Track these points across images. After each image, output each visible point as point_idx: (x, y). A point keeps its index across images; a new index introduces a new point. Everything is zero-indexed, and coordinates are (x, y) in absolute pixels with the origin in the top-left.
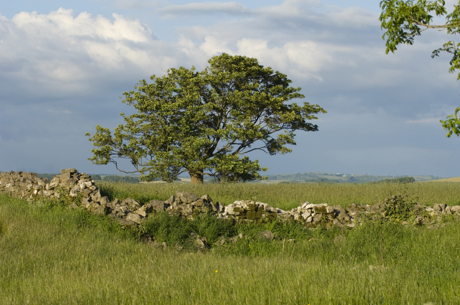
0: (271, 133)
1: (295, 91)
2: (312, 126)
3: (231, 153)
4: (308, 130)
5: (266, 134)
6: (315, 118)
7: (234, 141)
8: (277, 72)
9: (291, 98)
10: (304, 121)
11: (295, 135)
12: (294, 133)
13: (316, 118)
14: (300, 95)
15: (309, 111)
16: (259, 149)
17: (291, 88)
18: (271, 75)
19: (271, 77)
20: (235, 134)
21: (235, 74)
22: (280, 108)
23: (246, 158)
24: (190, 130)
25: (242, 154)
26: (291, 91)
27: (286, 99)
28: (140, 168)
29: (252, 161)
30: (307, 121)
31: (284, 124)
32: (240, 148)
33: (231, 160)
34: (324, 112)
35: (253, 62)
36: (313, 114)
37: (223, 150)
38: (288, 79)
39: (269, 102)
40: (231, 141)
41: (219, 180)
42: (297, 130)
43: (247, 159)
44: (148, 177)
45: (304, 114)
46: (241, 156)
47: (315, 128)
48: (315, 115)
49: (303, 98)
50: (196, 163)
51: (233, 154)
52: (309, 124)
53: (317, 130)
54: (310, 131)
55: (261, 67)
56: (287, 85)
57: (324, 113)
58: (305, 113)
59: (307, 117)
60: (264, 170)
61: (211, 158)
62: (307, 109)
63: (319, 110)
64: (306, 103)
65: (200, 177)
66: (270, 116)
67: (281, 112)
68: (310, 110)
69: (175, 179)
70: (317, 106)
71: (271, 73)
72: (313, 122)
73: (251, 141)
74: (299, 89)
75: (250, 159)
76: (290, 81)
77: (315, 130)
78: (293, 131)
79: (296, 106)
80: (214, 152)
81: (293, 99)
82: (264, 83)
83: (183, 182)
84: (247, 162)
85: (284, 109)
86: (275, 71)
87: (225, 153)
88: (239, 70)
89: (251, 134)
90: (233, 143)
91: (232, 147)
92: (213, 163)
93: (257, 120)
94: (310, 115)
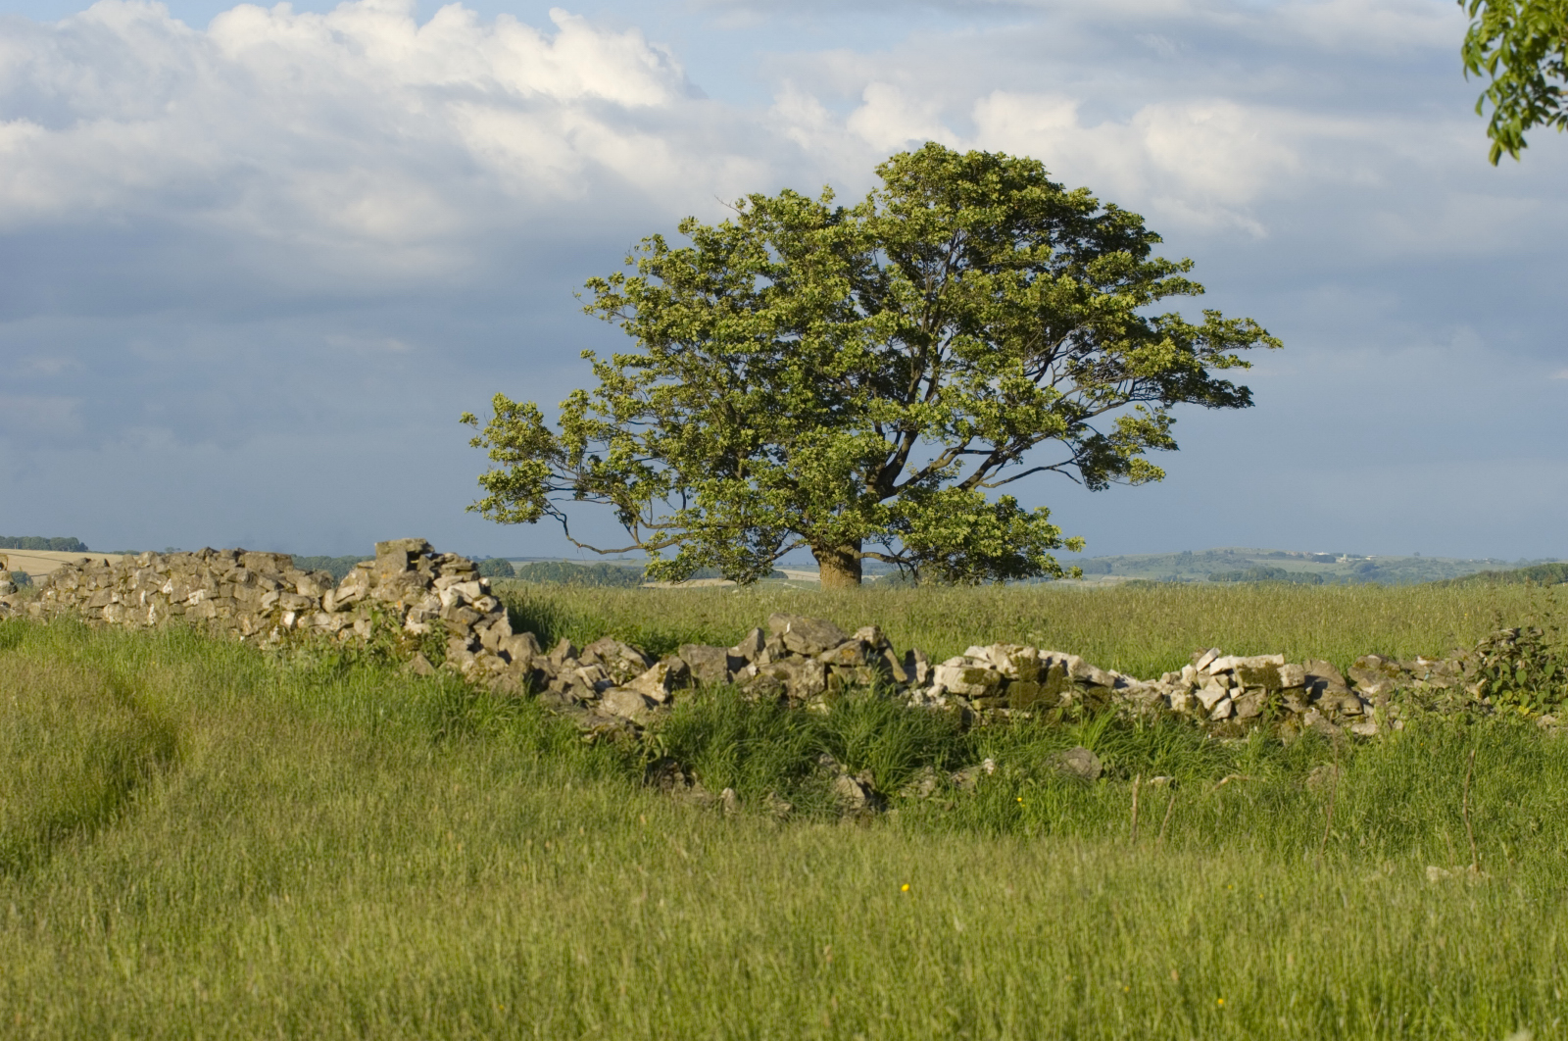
0: (1091, 415)
1: (1173, 270)
2: (1230, 391)
3: (956, 483)
4: (1219, 405)
5: (1076, 416)
6: (1241, 364)
7: (965, 444)
8: (1111, 207)
9: (1158, 295)
10: (1204, 375)
11: (1172, 421)
12: (1170, 413)
13: (1246, 365)
14: (1186, 285)
15: (1221, 341)
16: (1052, 468)
17: (1162, 261)
18: (1093, 215)
19: (1093, 223)
20: (972, 420)
21: (969, 213)
22: (1122, 330)
23: (1006, 501)
24: (815, 407)
25: (994, 486)
26: (1159, 273)
27: (1141, 299)
28: (647, 536)
29: (1029, 512)
30: (1215, 374)
31: (1138, 386)
32: (985, 467)
33: (957, 506)
34: (1273, 344)
35: (1031, 174)
36: (1234, 351)
37: (929, 473)
38: (1148, 230)
39: (1086, 312)
40: (955, 442)
41: (916, 574)
42: (1179, 405)
43: (1013, 503)
44: (674, 565)
45: (1203, 350)
46: (990, 494)
47: (1243, 398)
48: (1242, 353)
49: (1199, 296)
50: (836, 519)
51: (964, 487)
52: (1222, 383)
53: (1250, 403)
54: (1225, 409)
55: (1056, 188)
56: (1146, 250)
57: (1272, 346)
58: (1205, 346)
59: (1216, 359)
60: (1072, 546)
61: (890, 502)
62: (1214, 334)
63: (1257, 335)
64: (1209, 313)
65: (852, 567)
66: (1089, 356)
67: (1125, 342)
68: (1224, 336)
69: (765, 574)
70: (1249, 323)
71: (1091, 207)
72: (1236, 377)
73: (1025, 442)
74: (1187, 265)
75: (1020, 505)
76: (1155, 237)
77: (1242, 405)
78: (1167, 406)
79: (1179, 324)
80: (900, 480)
81: (1164, 299)
82: (1067, 244)
83: (793, 582)
84: (1012, 515)
85: (1138, 332)
86: (1103, 203)
87: (935, 484)
88: (982, 201)
89: (1024, 421)
90: (961, 450)
91: (959, 464)
92: (895, 517)
93: (1043, 370)
94: (1226, 353)
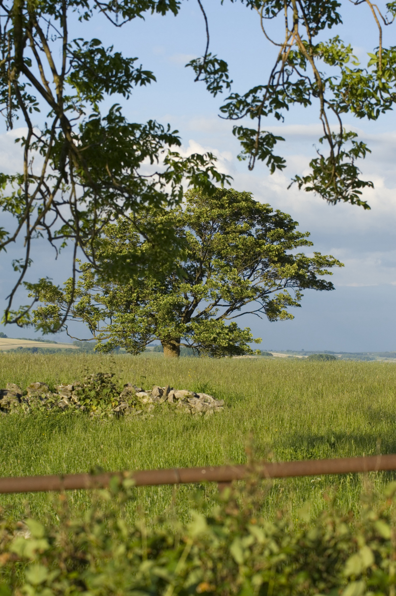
1: (303, 236)
4: (321, 289)
6: (329, 273)
7: (216, 302)
8: (278, 211)
10: (315, 278)
11: (303, 295)
12: (301, 293)
14: (306, 242)
16: (251, 313)
17: (298, 232)
20: (217, 292)
21: (216, 211)
22: (276, 259)
24: (161, 286)
25: (230, 319)
26: (297, 237)
27: (290, 247)
29: (242, 329)
31: (289, 281)
32: (228, 311)
33: (213, 326)
35: (246, 197)
37: (204, 312)
38: (294, 221)
39: (262, 251)
40: (213, 302)
41: (199, 352)
42: (307, 289)
43: (235, 325)
44: (105, 346)
47: (330, 286)
48: (329, 269)
51: (217, 319)
52: (323, 281)
53: (333, 289)
54: (324, 291)
56: (293, 228)
57: (340, 266)
58: (315, 266)
59: (320, 272)
60: (257, 341)
61: (189, 324)
62: (317, 261)
63: (334, 262)
64: (316, 253)
65: (176, 349)
67: (278, 265)
68: (322, 262)
70: (331, 257)
71: (271, 211)
74: (308, 234)
75: (239, 326)
76: (296, 223)
77: (330, 289)
78: (300, 290)
79: (303, 257)
81: (298, 247)
82: (262, 225)
84: (235, 330)
85: (288, 260)
86: (274, 210)
90: (215, 305)
91: (217, 310)
94: (322, 269)
